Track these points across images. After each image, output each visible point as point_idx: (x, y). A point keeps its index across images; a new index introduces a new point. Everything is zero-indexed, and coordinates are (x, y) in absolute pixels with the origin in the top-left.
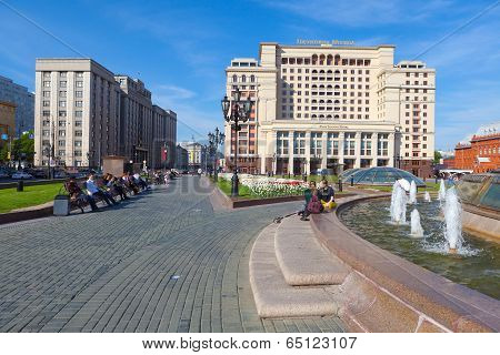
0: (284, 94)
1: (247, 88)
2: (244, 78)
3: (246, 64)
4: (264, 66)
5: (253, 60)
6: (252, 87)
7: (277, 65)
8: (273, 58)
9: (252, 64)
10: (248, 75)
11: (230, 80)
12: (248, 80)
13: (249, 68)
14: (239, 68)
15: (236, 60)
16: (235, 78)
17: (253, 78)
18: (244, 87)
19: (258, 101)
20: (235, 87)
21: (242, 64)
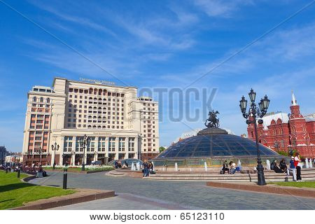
0: (70, 112)
1: (44, 106)
2: (42, 99)
3: (44, 90)
4: (57, 93)
5: (49, 88)
6: (48, 106)
7: (66, 93)
8: (63, 88)
9: (49, 91)
10: (45, 97)
11: (31, 100)
12: (45, 101)
13: (46, 93)
14: (38, 92)
15: (36, 87)
16: (35, 99)
17: (48, 100)
18: (41, 105)
19: (52, 115)
20: (34, 105)
21: (41, 90)
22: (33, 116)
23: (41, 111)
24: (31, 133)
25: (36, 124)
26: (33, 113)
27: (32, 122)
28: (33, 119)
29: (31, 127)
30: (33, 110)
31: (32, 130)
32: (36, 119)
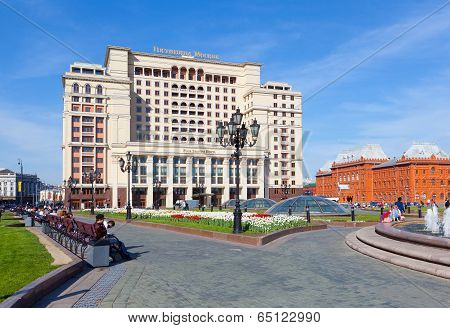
0: (139, 110)
1: (93, 101)
2: (88, 88)
3: (91, 71)
4: (115, 76)
5: (100, 67)
6: (99, 100)
7: (130, 75)
8: (125, 67)
9: (99, 72)
10: (94, 84)
11: (69, 89)
12: (93, 91)
13: (94, 76)
14: (81, 74)
15: (76, 65)
16: (76, 87)
17: (99, 89)
18: (88, 99)
19: (107, 118)
20: (76, 98)
21: (85, 70)
22: (75, 118)
23: (88, 110)
24: (75, 149)
25: (80, 134)
26: (75, 113)
27: (74, 129)
28: (76, 124)
29: (73, 139)
30: (74, 108)
31: (75, 143)
32: (80, 124)
